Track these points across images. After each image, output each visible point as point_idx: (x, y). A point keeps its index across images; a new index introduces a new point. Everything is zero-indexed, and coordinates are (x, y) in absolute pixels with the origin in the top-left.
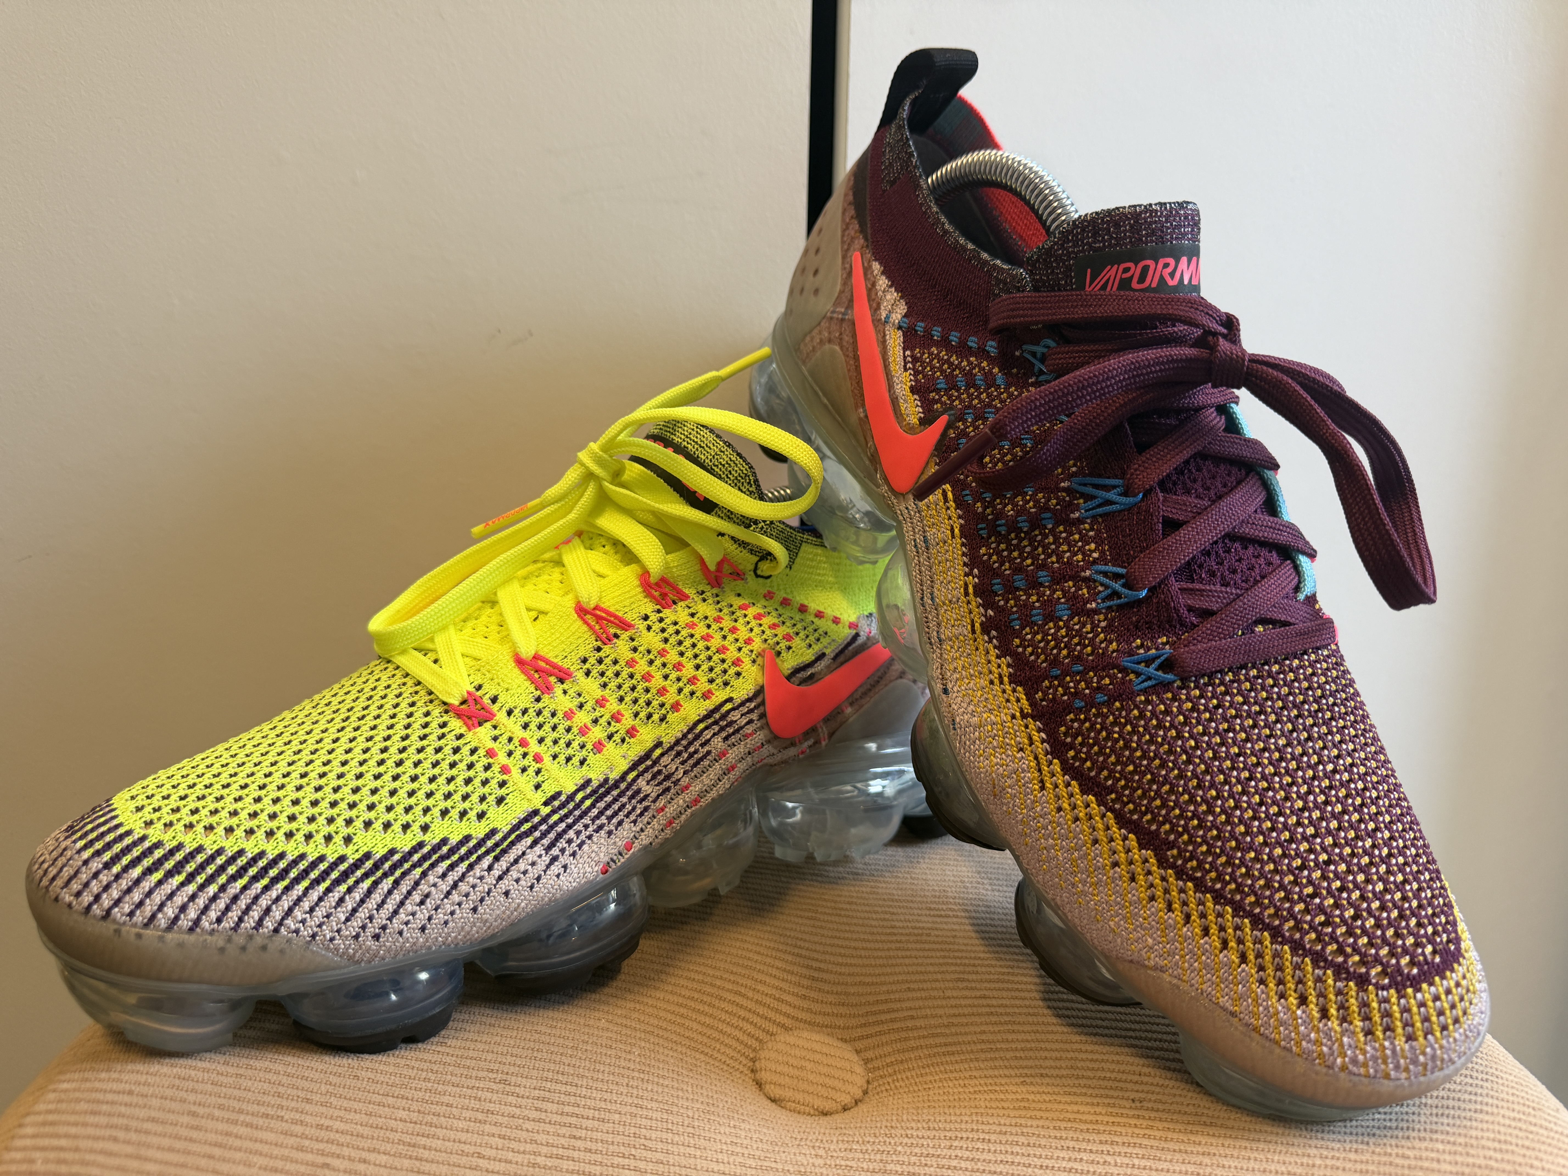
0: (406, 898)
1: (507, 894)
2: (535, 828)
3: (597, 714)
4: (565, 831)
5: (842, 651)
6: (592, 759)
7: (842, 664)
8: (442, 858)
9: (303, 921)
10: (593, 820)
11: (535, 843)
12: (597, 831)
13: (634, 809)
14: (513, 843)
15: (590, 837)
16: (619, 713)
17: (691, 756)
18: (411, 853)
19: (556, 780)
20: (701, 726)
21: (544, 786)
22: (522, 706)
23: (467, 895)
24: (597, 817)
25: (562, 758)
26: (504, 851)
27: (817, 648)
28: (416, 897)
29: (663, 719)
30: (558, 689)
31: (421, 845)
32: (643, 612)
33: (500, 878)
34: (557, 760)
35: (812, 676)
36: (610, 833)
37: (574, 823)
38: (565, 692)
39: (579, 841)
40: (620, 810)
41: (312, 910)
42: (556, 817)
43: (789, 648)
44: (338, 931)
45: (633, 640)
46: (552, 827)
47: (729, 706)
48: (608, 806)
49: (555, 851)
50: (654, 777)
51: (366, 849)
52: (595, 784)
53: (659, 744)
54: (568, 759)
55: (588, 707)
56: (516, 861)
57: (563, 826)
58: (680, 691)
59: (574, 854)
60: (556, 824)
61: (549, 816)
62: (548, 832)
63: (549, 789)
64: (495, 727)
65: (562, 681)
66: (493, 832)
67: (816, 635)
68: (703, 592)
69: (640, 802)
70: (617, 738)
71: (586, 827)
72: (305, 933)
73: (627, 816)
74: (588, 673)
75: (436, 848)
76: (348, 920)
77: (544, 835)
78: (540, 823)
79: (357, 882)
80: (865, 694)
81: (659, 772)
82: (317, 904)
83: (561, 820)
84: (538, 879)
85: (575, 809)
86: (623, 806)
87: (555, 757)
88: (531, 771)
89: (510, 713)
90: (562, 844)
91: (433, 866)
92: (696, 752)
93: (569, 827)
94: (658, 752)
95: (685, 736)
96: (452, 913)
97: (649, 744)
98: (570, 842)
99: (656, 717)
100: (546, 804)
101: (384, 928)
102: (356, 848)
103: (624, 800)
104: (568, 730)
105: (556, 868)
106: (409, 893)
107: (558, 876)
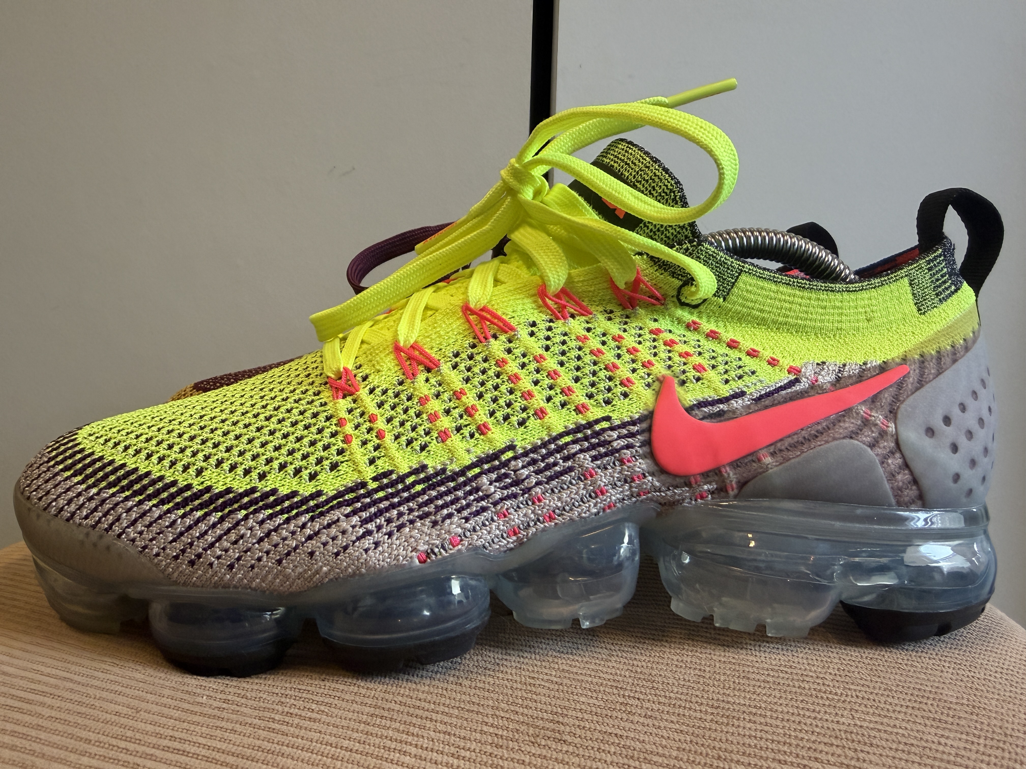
0: (225, 534)
1: (312, 554)
2: (357, 499)
3: (452, 404)
4: (387, 509)
5: (769, 394)
6: (434, 446)
7: (766, 407)
8: (266, 507)
9: (141, 533)
10: (420, 506)
11: (355, 512)
12: (421, 518)
13: (468, 506)
14: (332, 508)
15: (412, 522)
16: (473, 407)
17: (548, 467)
18: (242, 495)
19: (392, 459)
20: (568, 439)
21: (379, 462)
22: (384, 387)
23: (276, 546)
24: (426, 503)
25: (403, 439)
26: (322, 514)
27: (736, 386)
28: (233, 536)
29: (522, 423)
30: (421, 377)
31: (253, 490)
32: (531, 320)
33: (310, 538)
34: (399, 440)
35: (720, 414)
36: (435, 523)
37: (400, 504)
38: (427, 380)
39: (399, 523)
40: (452, 502)
41: (150, 525)
42: (381, 494)
43: (698, 379)
44: (164, 549)
45: (510, 341)
46: (375, 503)
47: (605, 425)
48: (441, 496)
49: (371, 526)
50: (498, 479)
51: (209, 483)
52: (431, 471)
53: (511, 447)
54: (409, 442)
55: (446, 396)
56: (329, 526)
57: (386, 504)
58: (549, 399)
59: (390, 534)
60: (381, 500)
61: (376, 490)
62: (369, 506)
63: (383, 465)
64: (355, 401)
65: (429, 370)
66: (319, 493)
67: (740, 372)
68: (611, 312)
69: (478, 500)
70: (466, 431)
71: (411, 510)
72: (140, 543)
73: (459, 511)
74: (455, 367)
75: (266, 495)
76: (174, 540)
77: (365, 507)
78: (364, 496)
79: (192, 510)
80: (794, 446)
81: (506, 476)
82: (155, 521)
83: (386, 498)
84: (345, 548)
85: (403, 490)
86: (457, 499)
87: (397, 437)
88: (370, 446)
89: (372, 391)
90: (381, 521)
91: (255, 512)
92: (555, 464)
93: (393, 506)
94: (510, 454)
95: (545, 445)
96: (259, 559)
97: (500, 445)
98: (389, 521)
99: (514, 419)
100: (375, 479)
101: (199, 556)
102: (202, 480)
103: (460, 493)
104: (418, 415)
105: (368, 542)
106: (229, 530)
107: (366, 551)
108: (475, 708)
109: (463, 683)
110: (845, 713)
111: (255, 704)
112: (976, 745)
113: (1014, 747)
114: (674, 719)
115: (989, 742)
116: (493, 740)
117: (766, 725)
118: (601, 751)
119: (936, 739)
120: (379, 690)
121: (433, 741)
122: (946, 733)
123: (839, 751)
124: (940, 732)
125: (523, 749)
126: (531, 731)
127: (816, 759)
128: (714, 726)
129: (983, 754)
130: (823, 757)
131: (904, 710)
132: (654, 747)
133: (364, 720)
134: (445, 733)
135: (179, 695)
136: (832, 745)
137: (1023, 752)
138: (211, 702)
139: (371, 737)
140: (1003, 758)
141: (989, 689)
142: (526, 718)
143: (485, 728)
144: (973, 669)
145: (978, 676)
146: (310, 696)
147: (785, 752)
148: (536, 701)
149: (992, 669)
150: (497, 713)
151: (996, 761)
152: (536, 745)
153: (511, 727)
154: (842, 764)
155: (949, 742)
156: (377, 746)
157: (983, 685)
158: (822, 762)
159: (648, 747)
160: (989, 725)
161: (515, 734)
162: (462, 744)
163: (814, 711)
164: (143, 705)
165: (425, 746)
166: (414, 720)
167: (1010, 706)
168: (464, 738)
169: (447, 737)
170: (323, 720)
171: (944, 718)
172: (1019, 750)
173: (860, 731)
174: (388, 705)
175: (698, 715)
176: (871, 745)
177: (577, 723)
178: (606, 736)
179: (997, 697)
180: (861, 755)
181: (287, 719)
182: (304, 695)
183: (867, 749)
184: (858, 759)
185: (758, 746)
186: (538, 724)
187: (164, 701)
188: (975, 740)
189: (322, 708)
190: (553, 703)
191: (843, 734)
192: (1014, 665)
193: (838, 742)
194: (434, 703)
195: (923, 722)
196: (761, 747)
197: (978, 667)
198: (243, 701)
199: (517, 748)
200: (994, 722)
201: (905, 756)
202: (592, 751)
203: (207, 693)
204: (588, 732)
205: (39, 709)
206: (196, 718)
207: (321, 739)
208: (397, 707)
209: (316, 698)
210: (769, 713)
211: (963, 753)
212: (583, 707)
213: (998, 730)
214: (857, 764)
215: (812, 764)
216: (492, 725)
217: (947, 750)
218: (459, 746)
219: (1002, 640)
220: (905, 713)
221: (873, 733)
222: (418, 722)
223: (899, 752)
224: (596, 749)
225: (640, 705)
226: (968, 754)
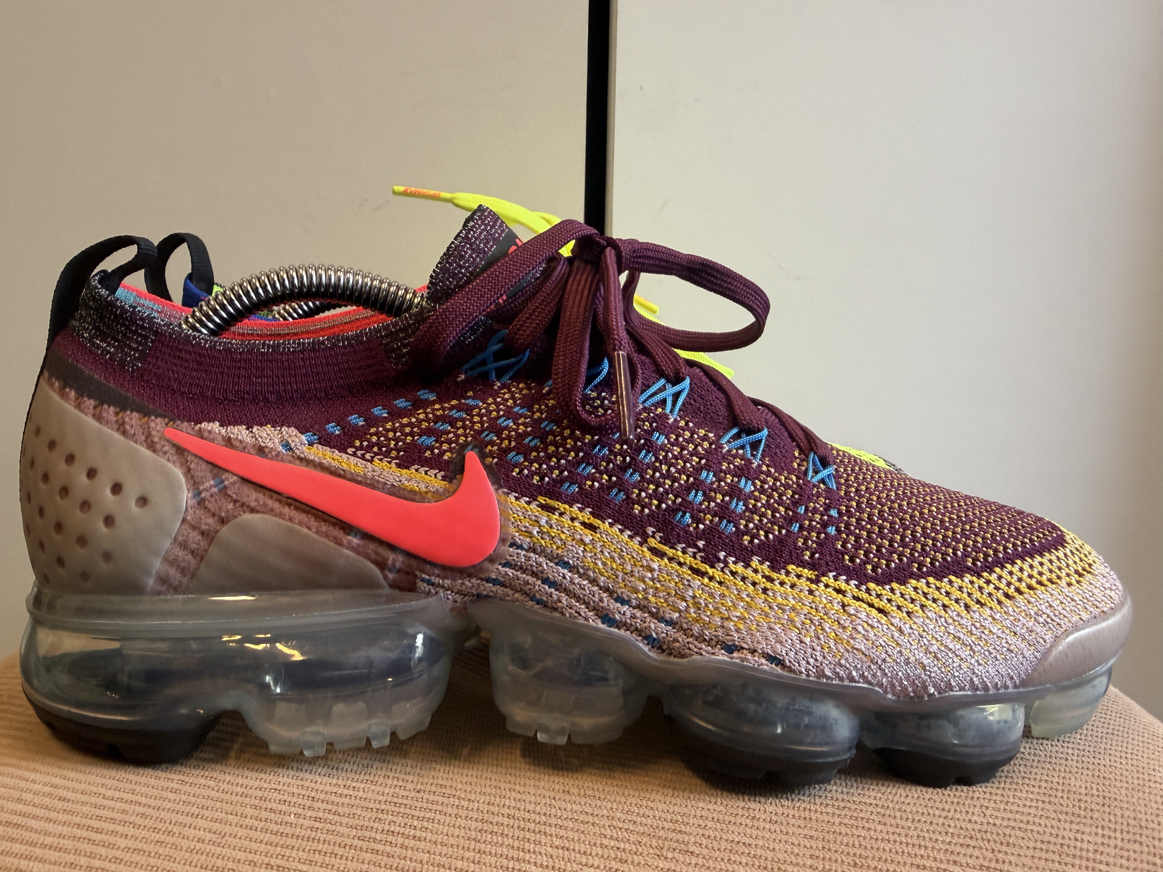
108: (590, 819)
109: (571, 791)
110: (976, 810)
111: (351, 821)
112: (1113, 840)
113: (1151, 839)
114: (801, 823)
115: (1126, 836)
116: (616, 855)
117: (897, 827)
118: (731, 862)
119: (1072, 835)
120: (481, 801)
121: (551, 857)
122: (1082, 828)
123: (976, 853)
124: (1075, 827)
125: (650, 864)
126: (654, 843)
127: (955, 862)
128: (844, 830)
129: (1122, 849)
130: (961, 859)
131: (1034, 804)
132: (786, 855)
133: (474, 837)
134: (563, 848)
135: (264, 814)
136: (968, 846)
137: (1161, 845)
138: (301, 821)
139: (484, 856)
140: (1142, 852)
141: (1116, 777)
142: (646, 829)
143: (606, 842)
144: (1098, 756)
145: (1104, 763)
146: (408, 811)
147: (922, 856)
148: (652, 808)
149: (1116, 754)
150: (614, 823)
151: (1136, 856)
152: (662, 858)
153: (631, 838)
154: (981, 866)
155: (1086, 838)
156: (493, 866)
157: (1111, 773)
158: (961, 865)
159: (780, 856)
160: (1122, 816)
161: (638, 846)
162: (584, 860)
163: (943, 810)
164: (227, 829)
165: (545, 864)
166: (528, 835)
167: (1141, 794)
168: (585, 853)
169: (566, 853)
170: (428, 838)
171: (1076, 810)
172: (1156, 843)
173: (994, 829)
174: (496, 819)
175: (826, 818)
176: (1008, 844)
177: (701, 832)
178: (734, 846)
179: (1125, 785)
180: (1000, 856)
181: (389, 838)
182: (402, 810)
183: (1004, 848)
184: (997, 861)
185: (894, 850)
186: (660, 835)
187: (248, 822)
188: (1112, 834)
189: (425, 824)
190: (671, 811)
191: (978, 834)
192: (1137, 748)
193: (972, 843)
194: (545, 814)
195: (1055, 817)
196: (897, 852)
197: (1102, 752)
198: (336, 818)
199: (643, 862)
200: (1127, 813)
201: (1044, 855)
202: (722, 863)
203: (293, 810)
204: (714, 842)
205: (112, 839)
206: (289, 841)
207: (432, 860)
208: (506, 821)
209: (417, 813)
210: (898, 814)
211: (1101, 849)
212: (703, 813)
213: (1132, 822)
214: (998, 866)
215: (951, 867)
216: (611, 838)
217: (1085, 846)
218: (581, 863)
219: (1122, 720)
220: (1037, 808)
221: (1008, 831)
222: (532, 837)
223: (1038, 851)
224: (726, 861)
225: (762, 808)
226: (1106, 850)
